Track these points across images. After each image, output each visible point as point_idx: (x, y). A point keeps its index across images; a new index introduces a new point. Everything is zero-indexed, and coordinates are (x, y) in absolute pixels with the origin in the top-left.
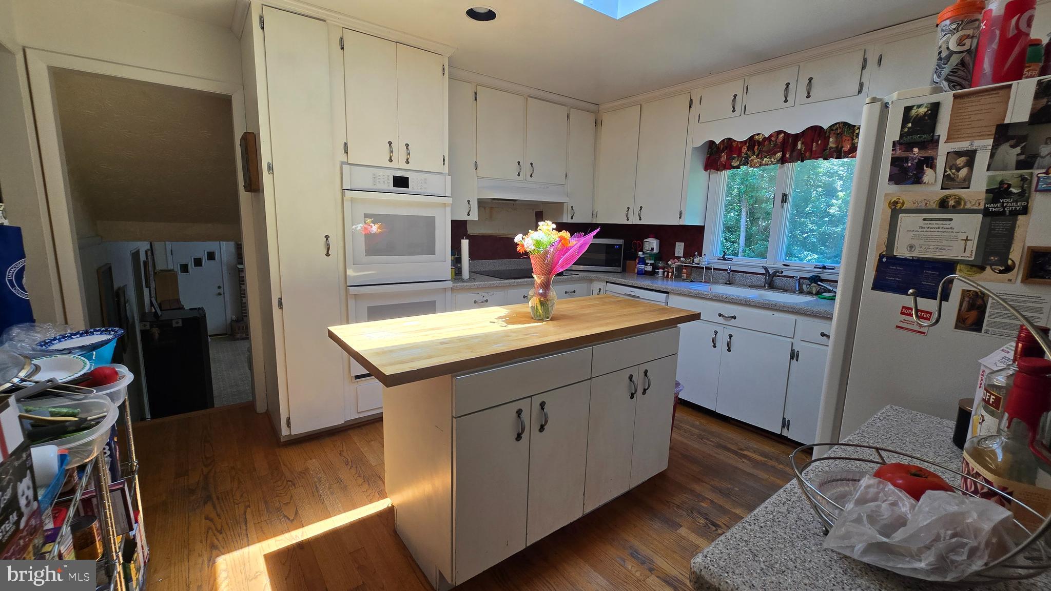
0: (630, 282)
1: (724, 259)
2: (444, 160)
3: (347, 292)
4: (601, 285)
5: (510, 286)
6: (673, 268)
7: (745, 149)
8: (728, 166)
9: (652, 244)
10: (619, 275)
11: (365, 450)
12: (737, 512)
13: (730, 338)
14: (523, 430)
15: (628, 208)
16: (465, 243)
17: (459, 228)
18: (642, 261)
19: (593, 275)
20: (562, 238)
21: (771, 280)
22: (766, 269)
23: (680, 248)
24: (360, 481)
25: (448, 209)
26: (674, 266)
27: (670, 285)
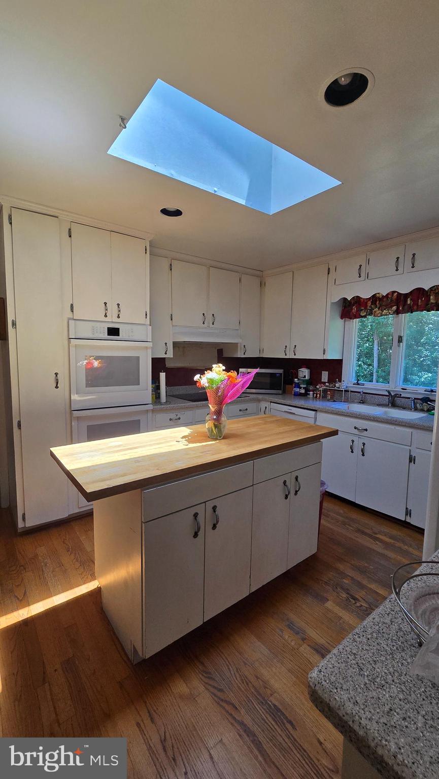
0: (288, 402)
1: (358, 384)
2: (146, 315)
3: (71, 414)
4: (267, 404)
5: (197, 407)
6: (320, 391)
7: (369, 303)
8: (357, 316)
9: (304, 373)
10: (280, 396)
11: (83, 538)
12: (372, 587)
13: (364, 446)
14: (199, 529)
15: (286, 346)
16: (163, 376)
17: (158, 364)
18: (298, 386)
19: (260, 397)
20: (229, 377)
21: (393, 401)
22: (389, 392)
23: (325, 376)
24: (78, 564)
25: (150, 351)
26: (321, 389)
27: (318, 404)
